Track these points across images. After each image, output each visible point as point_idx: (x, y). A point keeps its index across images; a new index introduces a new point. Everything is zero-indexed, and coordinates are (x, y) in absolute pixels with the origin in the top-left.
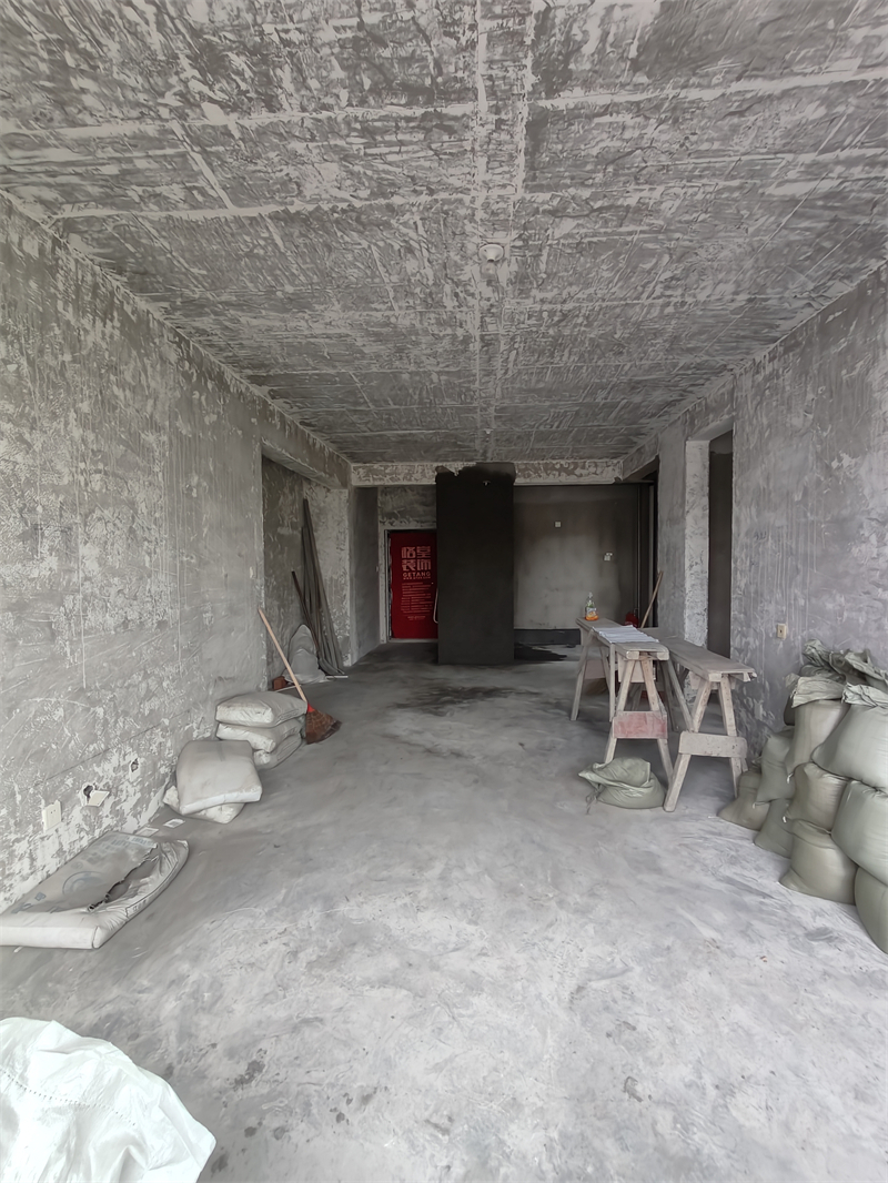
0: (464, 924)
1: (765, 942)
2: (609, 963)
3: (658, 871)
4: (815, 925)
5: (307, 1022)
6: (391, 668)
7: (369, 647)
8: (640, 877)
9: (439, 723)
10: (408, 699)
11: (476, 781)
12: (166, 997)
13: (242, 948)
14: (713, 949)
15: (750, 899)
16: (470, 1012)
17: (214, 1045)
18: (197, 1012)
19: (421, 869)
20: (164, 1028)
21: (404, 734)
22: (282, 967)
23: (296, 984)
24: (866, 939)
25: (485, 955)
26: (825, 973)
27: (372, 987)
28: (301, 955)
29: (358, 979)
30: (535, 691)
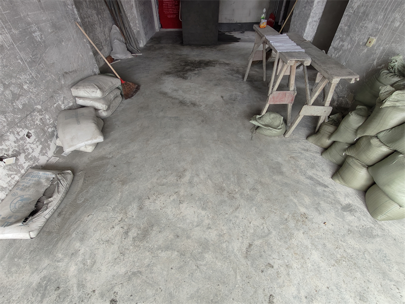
0: (200, 211)
1: (326, 214)
2: (262, 230)
3: (281, 173)
4: (345, 202)
5: (134, 274)
6: (161, 48)
7: (151, 35)
8: (274, 177)
9: (185, 84)
10: (170, 69)
11: (203, 121)
12: (70, 264)
13: (103, 232)
14: (304, 219)
15: (319, 189)
16: (204, 262)
17: (94, 291)
18: (85, 272)
19: (180, 177)
20: (71, 283)
21: (169, 91)
22: (121, 242)
23: (128, 252)
24: (365, 209)
25: (210, 228)
26: (349, 230)
27: (162, 251)
28: (130, 234)
29: (156, 246)
30: (227, 62)
